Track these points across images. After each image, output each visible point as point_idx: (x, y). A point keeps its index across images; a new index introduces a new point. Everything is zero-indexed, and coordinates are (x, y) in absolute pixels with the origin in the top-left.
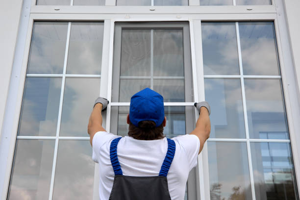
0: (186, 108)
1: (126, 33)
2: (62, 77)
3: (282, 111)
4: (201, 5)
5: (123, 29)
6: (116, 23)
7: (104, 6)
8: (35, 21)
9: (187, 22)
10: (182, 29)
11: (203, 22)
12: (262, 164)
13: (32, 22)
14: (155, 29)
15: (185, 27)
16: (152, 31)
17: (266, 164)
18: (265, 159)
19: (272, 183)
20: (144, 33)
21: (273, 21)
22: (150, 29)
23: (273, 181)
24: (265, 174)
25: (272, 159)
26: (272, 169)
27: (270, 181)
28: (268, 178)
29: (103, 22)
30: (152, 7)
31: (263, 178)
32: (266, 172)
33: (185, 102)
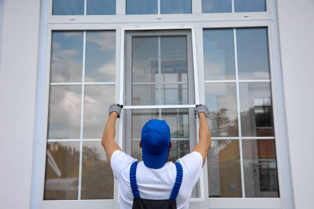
0: (190, 110)
1: (135, 40)
2: (81, 85)
4: (203, 13)
5: (133, 37)
6: (126, 31)
7: (114, 15)
8: (53, 31)
9: (190, 30)
10: (185, 36)
11: (204, 29)
13: (50, 32)
14: (162, 37)
15: (188, 35)
16: (159, 39)
20: (154, 39)
21: (266, 27)
22: (157, 37)
29: (115, 30)
30: (159, 15)
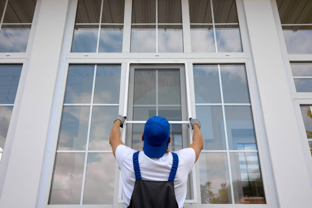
0: (183, 125)
1: (138, 73)
2: (90, 106)
3: (252, 128)
4: (192, 52)
5: (135, 70)
6: (131, 64)
7: (120, 53)
8: (70, 64)
9: (184, 64)
10: (179, 70)
11: (194, 64)
12: (239, 167)
13: (68, 65)
14: (159, 70)
15: (181, 68)
16: (157, 71)
17: (243, 167)
18: (242, 163)
19: (247, 180)
20: (151, 73)
21: (244, 64)
22: (155, 70)
23: (248, 179)
24: (242, 174)
25: (247, 163)
26: (247, 171)
27: (245, 179)
28: (244, 177)
29: (120, 64)
30: (157, 53)
31: (240, 177)
32: (243, 173)
33: (181, 120)
